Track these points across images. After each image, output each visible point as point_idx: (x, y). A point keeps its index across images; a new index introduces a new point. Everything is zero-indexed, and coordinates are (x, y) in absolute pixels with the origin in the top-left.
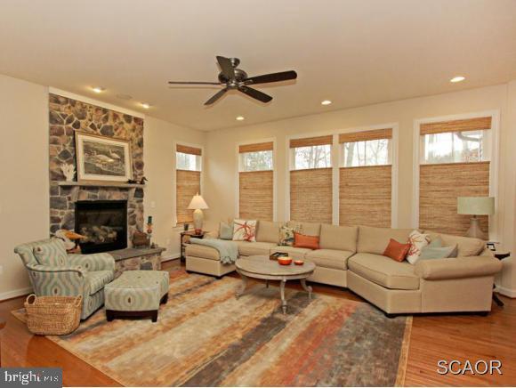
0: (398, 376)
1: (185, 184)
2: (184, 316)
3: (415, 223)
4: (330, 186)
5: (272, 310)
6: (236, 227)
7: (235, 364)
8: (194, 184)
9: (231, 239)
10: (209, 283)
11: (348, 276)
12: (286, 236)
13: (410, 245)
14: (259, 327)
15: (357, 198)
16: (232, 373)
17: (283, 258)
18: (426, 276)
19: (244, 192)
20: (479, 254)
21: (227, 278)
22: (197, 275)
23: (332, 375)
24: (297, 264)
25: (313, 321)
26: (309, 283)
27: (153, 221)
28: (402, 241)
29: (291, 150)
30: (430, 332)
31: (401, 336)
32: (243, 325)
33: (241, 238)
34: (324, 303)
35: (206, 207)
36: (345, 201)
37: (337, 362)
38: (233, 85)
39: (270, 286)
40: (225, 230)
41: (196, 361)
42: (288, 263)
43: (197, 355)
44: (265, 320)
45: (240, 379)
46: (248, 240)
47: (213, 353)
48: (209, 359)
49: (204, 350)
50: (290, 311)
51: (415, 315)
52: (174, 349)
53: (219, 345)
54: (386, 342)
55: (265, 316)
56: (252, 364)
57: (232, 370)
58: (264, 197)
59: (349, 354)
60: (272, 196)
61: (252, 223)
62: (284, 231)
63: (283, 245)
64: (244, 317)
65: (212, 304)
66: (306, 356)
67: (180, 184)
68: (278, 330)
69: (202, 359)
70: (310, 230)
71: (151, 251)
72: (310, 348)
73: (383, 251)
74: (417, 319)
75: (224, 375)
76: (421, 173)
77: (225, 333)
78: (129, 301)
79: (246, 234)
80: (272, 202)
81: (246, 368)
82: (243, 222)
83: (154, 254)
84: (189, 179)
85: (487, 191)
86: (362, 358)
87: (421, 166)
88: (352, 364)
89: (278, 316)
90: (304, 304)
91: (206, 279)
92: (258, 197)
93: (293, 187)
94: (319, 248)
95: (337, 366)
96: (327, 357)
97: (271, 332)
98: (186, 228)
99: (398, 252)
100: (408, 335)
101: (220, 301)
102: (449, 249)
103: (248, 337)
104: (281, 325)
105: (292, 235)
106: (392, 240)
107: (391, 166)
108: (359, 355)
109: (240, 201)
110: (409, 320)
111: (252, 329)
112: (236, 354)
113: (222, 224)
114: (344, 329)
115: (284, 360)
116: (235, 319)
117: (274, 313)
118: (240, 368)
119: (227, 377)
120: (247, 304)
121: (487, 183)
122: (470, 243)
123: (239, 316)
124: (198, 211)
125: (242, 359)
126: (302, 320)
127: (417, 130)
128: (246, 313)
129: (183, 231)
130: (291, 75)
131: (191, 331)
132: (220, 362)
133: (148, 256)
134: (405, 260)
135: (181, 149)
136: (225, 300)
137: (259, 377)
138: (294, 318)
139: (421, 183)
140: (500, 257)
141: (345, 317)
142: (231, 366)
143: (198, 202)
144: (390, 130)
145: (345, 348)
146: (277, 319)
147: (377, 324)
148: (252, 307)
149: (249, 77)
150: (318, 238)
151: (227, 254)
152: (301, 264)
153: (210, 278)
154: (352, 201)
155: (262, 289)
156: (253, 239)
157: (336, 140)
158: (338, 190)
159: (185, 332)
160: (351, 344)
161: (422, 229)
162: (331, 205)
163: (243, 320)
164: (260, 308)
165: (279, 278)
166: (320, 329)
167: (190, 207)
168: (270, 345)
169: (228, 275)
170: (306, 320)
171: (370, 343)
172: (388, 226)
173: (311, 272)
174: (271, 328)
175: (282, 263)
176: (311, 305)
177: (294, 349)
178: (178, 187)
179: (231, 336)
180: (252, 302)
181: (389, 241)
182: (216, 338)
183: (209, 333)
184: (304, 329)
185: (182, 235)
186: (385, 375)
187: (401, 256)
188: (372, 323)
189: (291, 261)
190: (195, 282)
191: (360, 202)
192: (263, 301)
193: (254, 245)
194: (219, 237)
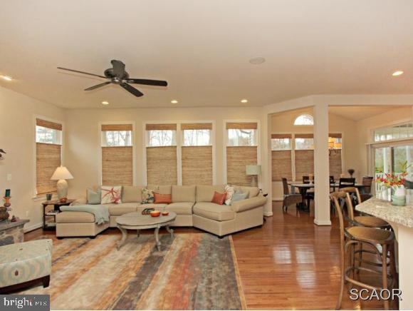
0: (235, 267)
1: (46, 156)
2: (76, 274)
3: (225, 181)
4: (175, 159)
5: (149, 251)
6: (104, 193)
7: (139, 293)
8: (54, 156)
9: (100, 204)
10: (85, 244)
11: (193, 218)
12: (147, 197)
13: (226, 194)
14: (145, 265)
15: (192, 167)
16: (140, 300)
17: (152, 212)
18: (237, 210)
19: (106, 163)
20: (257, 195)
21: (101, 236)
22: (70, 239)
23: (203, 278)
24: (164, 215)
25: (180, 250)
26: (171, 228)
27: (12, 193)
28: (221, 192)
29: (146, 131)
30: (241, 241)
31: (230, 247)
32: (132, 267)
33: (109, 201)
34: (182, 239)
35: (70, 177)
36: (185, 169)
37: (203, 270)
38: (117, 81)
39: (141, 236)
40: (92, 196)
41: (107, 302)
42: (158, 215)
43: (105, 298)
44: (147, 259)
45: (148, 301)
46: (115, 203)
47: (118, 292)
48: (117, 297)
49: (109, 293)
50: (163, 249)
51: (233, 234)
52: (81, 301)
53: (120, 285)
54: (223, 251)
55: (146, 256)
56: (152, 289)
57: (139, 298)
58: (125, 167)
59: (208, 263)
60: (132, 167)
61: (117, 188)
62: (146, 192)
63: (146, 203)
64: (130, 261)
65: (97, 259)
66: (184, 272)
67: (40, 156)
68: (160, 263)
69: (111, 299)
70: (164, 190)
71: (12, 224)
72: (185, 268)
73: (211, 200)
74: (234, 236)
75: (135, 303)
76: (227, 151)
77: (121, 276)
78: (17, 273)
79: (114, 198)
80: (132, 171)
81: (149, 293)
82: (109, 188)
83: (15, 227)
84: (49, 152)
85: (256, 162)
86: (215, 264)
87: (228, 147)
88: (211, 269)
89: (156, 254)
90: (170, 242)
91: (81, 241)
92: (120, 167)
93: (148, 159)
94: (171, 203)
95: (204, 272)
96: (197, 269)
97: (155, 266)
98: (49, 197)
99: (219, 199)
100: (232, 245)
101: (103, 255)
102: (245, 194)
103: (141, 273)
104: (160, 259)
105: (152, 195)
106: (215, 192)
107: (211, 146)
108: (213, 263)
109: (103, 171)
110: (230, 237)
111: (141, 268)
112: (136, 287)
113: (89, 191)
114: (200, 251)
115: (171, 280)
116: (124, 264)
117: (151, 253)
118: (144, 294)
119: (138, 303)
120: (128, 251)
121: (256, 158)
122: (253, 190)
123: (126, 262)
124: (62, 181)
125: (143, 288)
126: (173, 253)
127: (225, 126)
128: (131, 258)
129: (44, 202)
130: (164, 84)
131: (88, 283)
132: (127, 296)
133: (8, 230)
134: (224, 203)
135: (40, 123)
136: (108, 253)
137: (161, 294)
138: (167, 253)
139: (227, 157)
140: (265, 195)
141: (197, 243)
142: (137, 295)
143: (62, 173)
144: (211, 124)
145: (204, 261)
146: (156, 256)
147: (216, 243)
148: (133, 253)
149: (130, 78)
150: (171, 195)
151: (101, 216)
152: (167, 215)
153: (85, 240)
154: (190, 169)
155: (136, 238)
156: (119, 201)
157: (179, 127)
158: (181, 161)
159: (83, 286)
160: (207, 258)
161: (230, 184)
162: (176, 172)
163: (130, 263)
164: (140, 252)
165: (155, 226)
166: (186, 254)
167: (54, 178)
168: (158, 273)
169: (101, 233)
170: (176, 251)
171: (216, 255)
172: (211, 184)
173: (174, 219)
174: (155, 262)
175: (153, 216)
176: (174, 242)
177: (175, 271)
178: (38, 159)
179: (127, 276)
180: (132, 249)
181: (214, 193)
182: (114, 282)
183: (107, 280)
184: (176, 258)
185: (45, 205)
186: (229, 268)
187: (222, 202)
188: (213, 244)
189: (160, 213)
190: (71, 246)
191: (195, 169)
192: (140, 246)
193: (121, 206)
194: (87, 203)
